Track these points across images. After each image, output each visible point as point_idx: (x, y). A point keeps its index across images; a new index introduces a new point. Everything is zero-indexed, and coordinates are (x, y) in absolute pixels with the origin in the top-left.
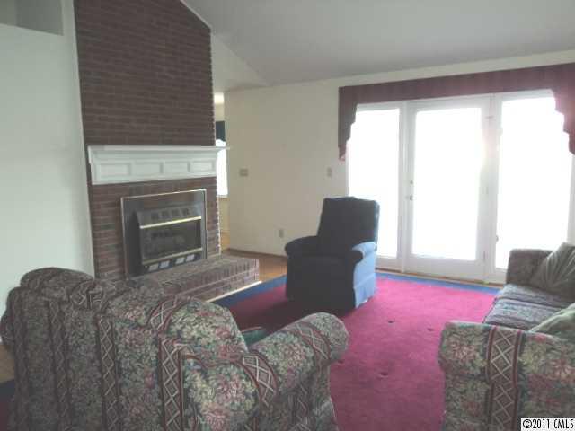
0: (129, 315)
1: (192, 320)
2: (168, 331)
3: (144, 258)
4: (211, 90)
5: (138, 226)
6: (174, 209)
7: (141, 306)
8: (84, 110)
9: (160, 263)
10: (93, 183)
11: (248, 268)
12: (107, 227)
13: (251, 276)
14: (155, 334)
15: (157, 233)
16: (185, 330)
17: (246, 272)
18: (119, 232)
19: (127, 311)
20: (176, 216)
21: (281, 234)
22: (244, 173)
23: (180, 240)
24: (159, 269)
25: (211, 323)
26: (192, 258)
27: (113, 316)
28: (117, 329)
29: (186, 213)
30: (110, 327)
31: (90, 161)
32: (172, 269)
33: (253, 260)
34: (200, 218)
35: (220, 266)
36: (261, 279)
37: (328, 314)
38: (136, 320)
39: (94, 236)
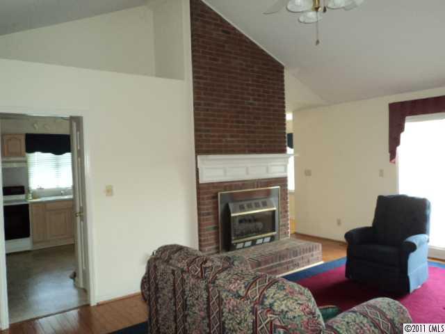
0: (232, 286)
1: (281, 296)
2: (262, 303)
3: (233, 238)
4: (284, 111)
5: (230, 214)
6: (257, 201)
7: (241, 281)
8: (196, 130)
9: (244, 242)
10: (200, 182)
11: (313, 250)
12: (208, 214)
13: (315, 257)
14: (252, 305)
15: (243, 220)
16: (275, 304)
17: (311, 253)
18: (216, 218)
19: (231, 283)
20: (257, 206)
21: (339, 223)
22: (308, 173)
23: (260, 225)
24: (243, 247)
25: (296, 300)
26: (268, 239)
27: (220, 286)
28: (223, 297)
29: (265, 205)
30: (217, 295)
31: (199, 167)
32: (253, 248)
33: (317, 244)
34: (275, 209)
35: (290, 247)
36: (323, 259)
37: (392, 300)
38: (237, 292)
39: (199, 220)
